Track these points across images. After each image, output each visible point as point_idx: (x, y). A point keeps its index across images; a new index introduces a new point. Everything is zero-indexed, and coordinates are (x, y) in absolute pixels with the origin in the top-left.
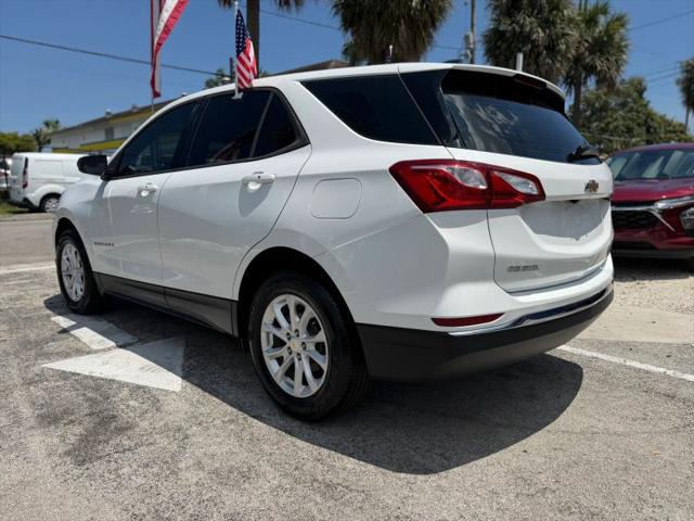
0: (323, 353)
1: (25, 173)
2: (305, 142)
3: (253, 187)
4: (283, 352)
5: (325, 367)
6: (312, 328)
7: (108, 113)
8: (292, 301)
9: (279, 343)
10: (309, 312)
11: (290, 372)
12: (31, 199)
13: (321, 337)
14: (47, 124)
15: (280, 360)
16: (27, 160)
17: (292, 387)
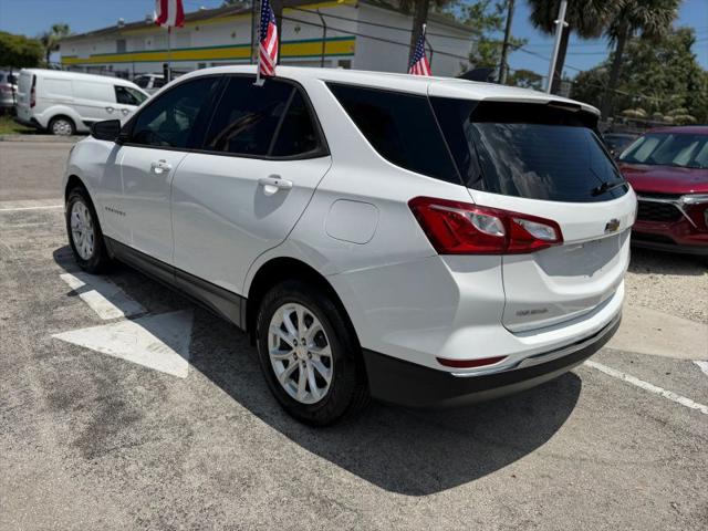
0: (327, 365)
1: (33, 91)
2: (325, 152)
3: (270, 190)
4: (289, 356)
5: (329, 380)
6: (319, 341)
7: (121, 23)
8: (301, 310)
9: (285, 347)
10: (317, 324)
11: (295, 376)
12: (39, 119)
13: (327, 351)
14: (56, 29)
15: (286, 363)
16: (35, 77)
17: (296, 390)
